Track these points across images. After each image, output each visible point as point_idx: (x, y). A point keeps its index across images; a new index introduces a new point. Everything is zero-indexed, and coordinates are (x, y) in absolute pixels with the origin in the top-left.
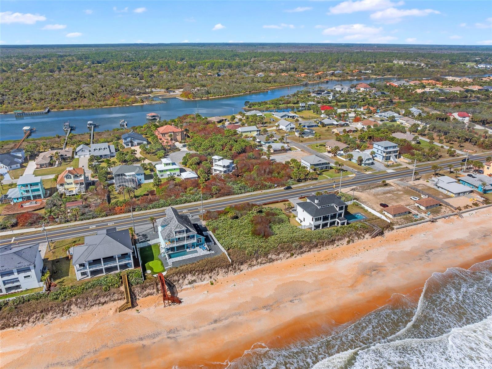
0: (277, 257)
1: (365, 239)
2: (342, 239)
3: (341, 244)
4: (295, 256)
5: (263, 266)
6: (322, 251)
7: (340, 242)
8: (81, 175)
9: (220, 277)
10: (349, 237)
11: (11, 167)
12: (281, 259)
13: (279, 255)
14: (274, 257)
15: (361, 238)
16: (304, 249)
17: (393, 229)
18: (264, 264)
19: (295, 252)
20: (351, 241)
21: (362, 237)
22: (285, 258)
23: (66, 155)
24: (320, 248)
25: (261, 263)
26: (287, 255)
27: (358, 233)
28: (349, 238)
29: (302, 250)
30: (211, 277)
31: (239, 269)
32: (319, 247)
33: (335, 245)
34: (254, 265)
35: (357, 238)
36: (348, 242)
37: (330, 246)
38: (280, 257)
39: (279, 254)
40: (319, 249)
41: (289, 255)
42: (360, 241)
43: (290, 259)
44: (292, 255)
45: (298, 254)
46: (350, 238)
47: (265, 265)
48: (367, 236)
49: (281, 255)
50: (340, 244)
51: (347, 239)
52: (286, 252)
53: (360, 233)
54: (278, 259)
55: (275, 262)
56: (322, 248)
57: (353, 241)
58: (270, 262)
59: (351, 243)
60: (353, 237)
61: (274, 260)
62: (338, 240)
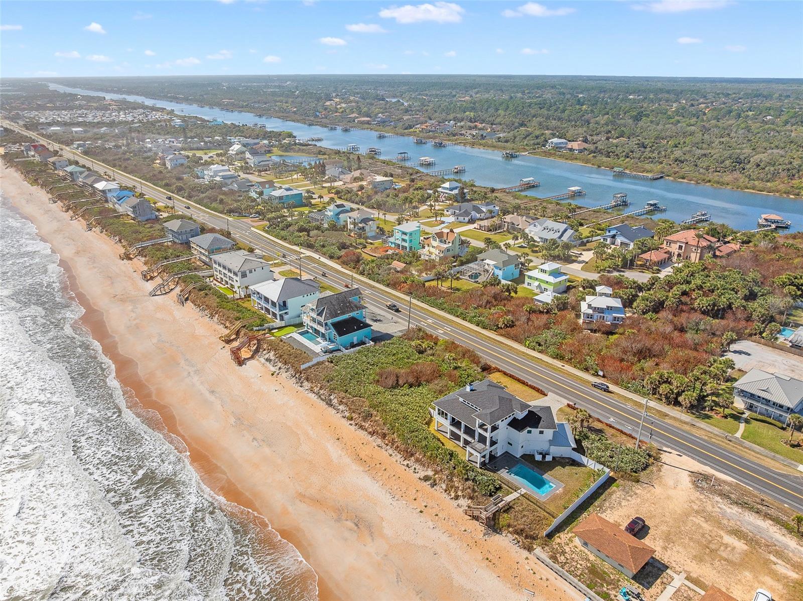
0: (337, 405)
1: (455, 503)
2: (424, 466)
3: (415, 469)
4: (351, 422)
5: (319, 400)
6: (383, 450)
7: (417, 466)
8: (449, 242)
9: (284, 375)
10: (436, 472)
11: (458, 218)
12: (338, 411)
13: (340, 405)
14: (335, 402)
15: (449, 494)
16: (367, 425)
17: (530, 549)
18: (322, 399)
19: (356, 419)
20: (432, 481)
21: (453, 495)
22: (342, 415)
23: (518, 225)
24: (387, 445)
25: (320, 397)
27: (451, 480)
28: (435, 475)
29: (363, 424)
30: (280, 368)
31: (302, 383)
32: (387, 442)
33: (406, 463)
34: (314, 393)
35: (444, 486)
36: (426, 478)
37: (399, 456)
38: (339, 408)
39: (341, 403)
40: (383, 444)
41: (347, 414)
42: (445, 495)
43: (344, 421)
44: (351, 419)
45: (356, 424)
46: (437, 476)
47: (321, 402)
48: (464, 502)
49: (341, 407)
50: (414, 467)
51: (430, 473)
52: (348, 409)
53: (456, 484)
54: (335, 408)
55: (330, 409)
56: (388, 447)
57: (434, 485)
58: (327, 403)
59: (428, 483)
60: (441, 479)
61: (332, 405)
62: (417, 460)
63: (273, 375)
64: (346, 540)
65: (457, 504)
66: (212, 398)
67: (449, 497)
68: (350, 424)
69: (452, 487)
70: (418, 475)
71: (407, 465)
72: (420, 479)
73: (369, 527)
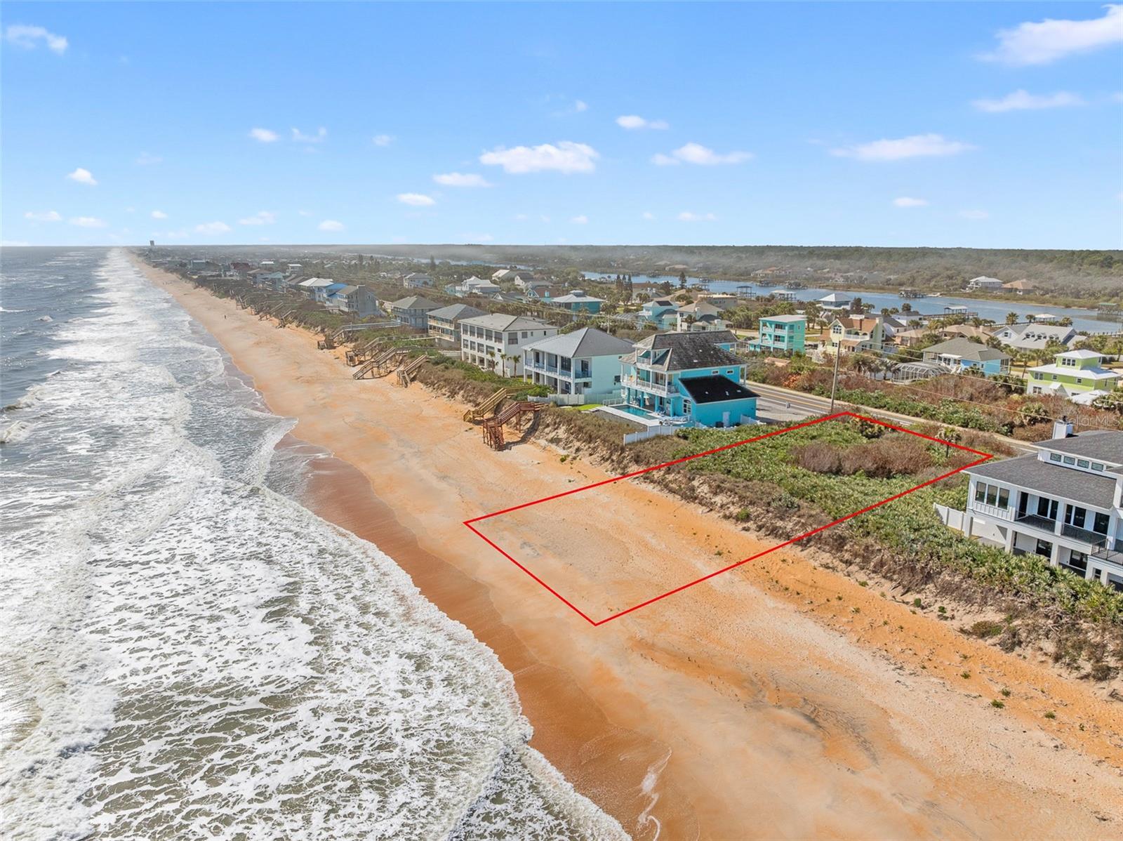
0: (709, 495)
2: (969, 600)
3: (942, 609)
4: (747, 525)
5: (664, 494)
6: (841, 574)
7: (946, 603)
10: (1013, 613)
12: (711, 507)
13: (715, 494)
14: (703, 490)
15: (1073, 666)
16: (790, 526)
18: (672, 491)
19: (758, 516)
20: (1003, 636)
21: (1088, 667)
22: (721, 514)
24: (848, 563)
25: (666, 486)
26: (732, 508)
27: (1074, 628)
28: (1009, 620)
29: (780, 523)
32: (847, 556)
33: (911, 597)
34: (652, 481)
35: (1050, 647)
36: (983, 631)
37: (888, 585)
38: (713, 500)
39: (718, 490)
41: (737, 511)
42: (1054, 670)
43: (729, 526)
44: (747, 518)
45: (760, 527)
46: (1017, 622)
47: (671, 496)
49: (719, 499)
50: (938, 605)
51: (992, 616)
52: (737, 499)
53: (1093, 637)
54: (704, 502)
55: (692, 505)
56: (853, 568)
57: (1013, 643)
58: (685, 497)
59: (990, 641)
60: (1033, 629)
61: (696, 498)
62: (946, 590)
63: (563, 460)
64: (788, 753)
65: (1106, 692)
66: (443, 485)
67: (1075, 674)
68: (744, 529)
69: (1079, 647)
70: (956, 624)
71: (918, 603)
72: (962, 631)
73: (852, 727)
